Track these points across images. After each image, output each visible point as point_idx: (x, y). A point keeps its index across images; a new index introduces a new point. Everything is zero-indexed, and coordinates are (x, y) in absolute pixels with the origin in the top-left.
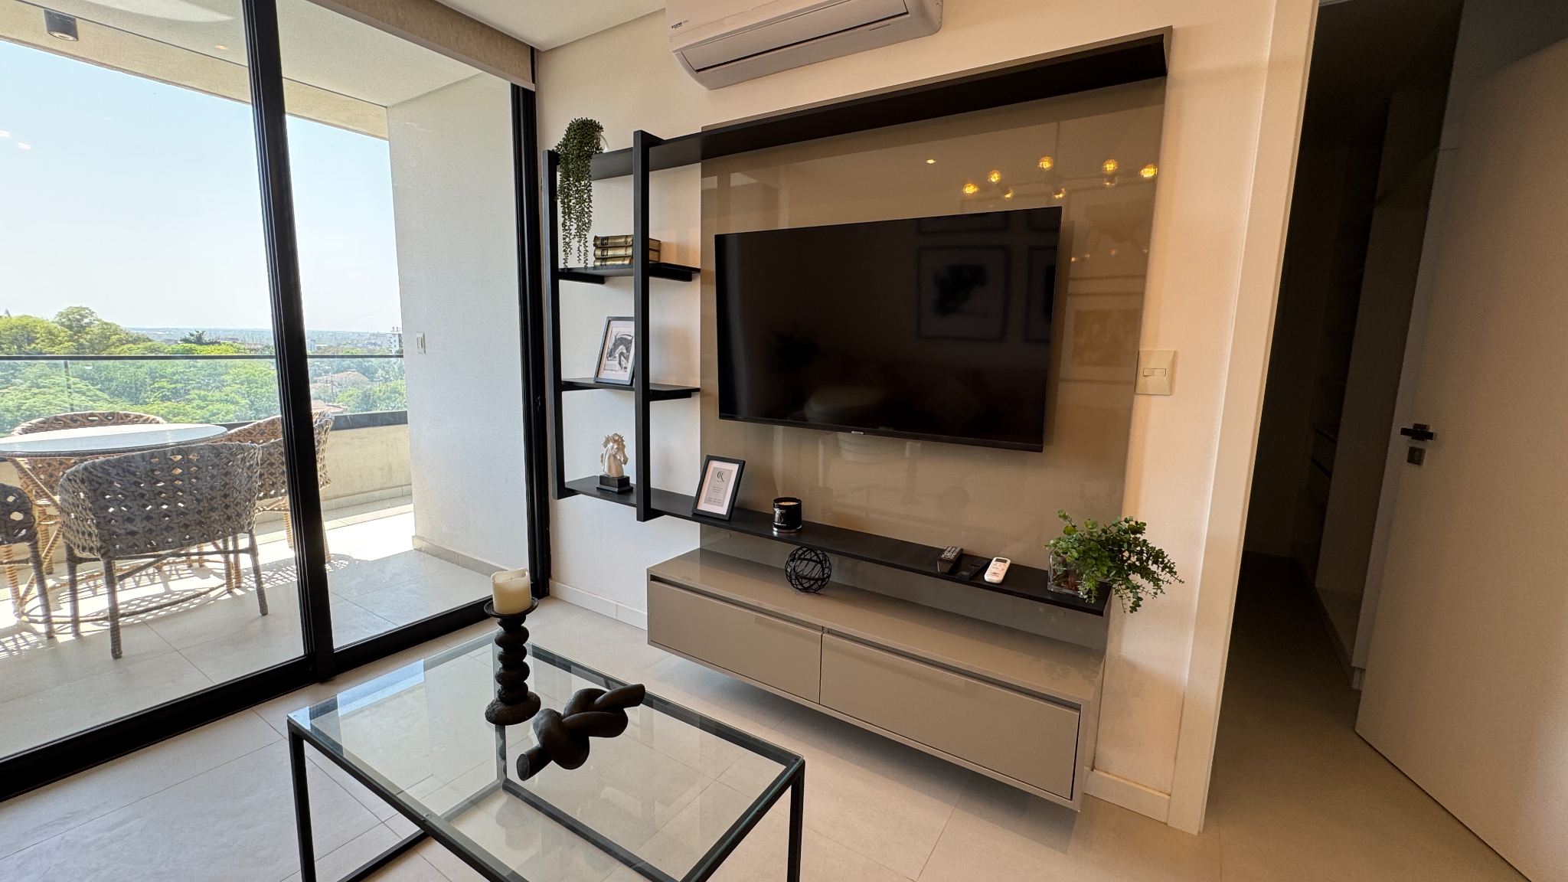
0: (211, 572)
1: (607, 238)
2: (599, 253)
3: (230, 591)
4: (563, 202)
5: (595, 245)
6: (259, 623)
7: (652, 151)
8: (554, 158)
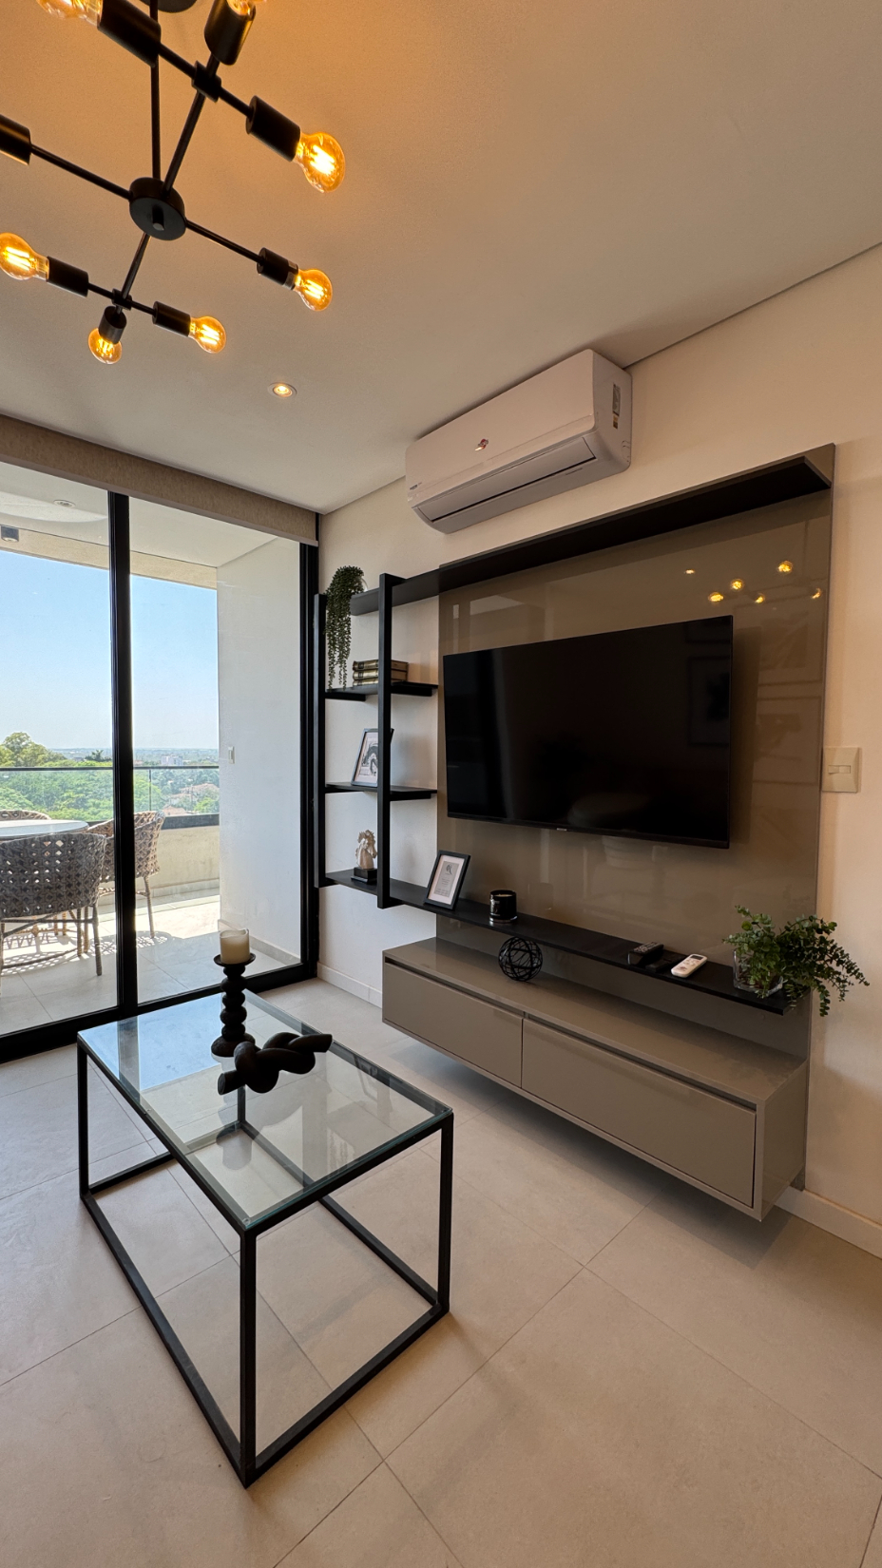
0: (69, 939)
1: (363, 663)
2: (356, 675)
3: (79, 955)
4: (329, 635)
5: (354, 669)
6: (95, 981)
7: (394, 588)
8: (323, 599)
